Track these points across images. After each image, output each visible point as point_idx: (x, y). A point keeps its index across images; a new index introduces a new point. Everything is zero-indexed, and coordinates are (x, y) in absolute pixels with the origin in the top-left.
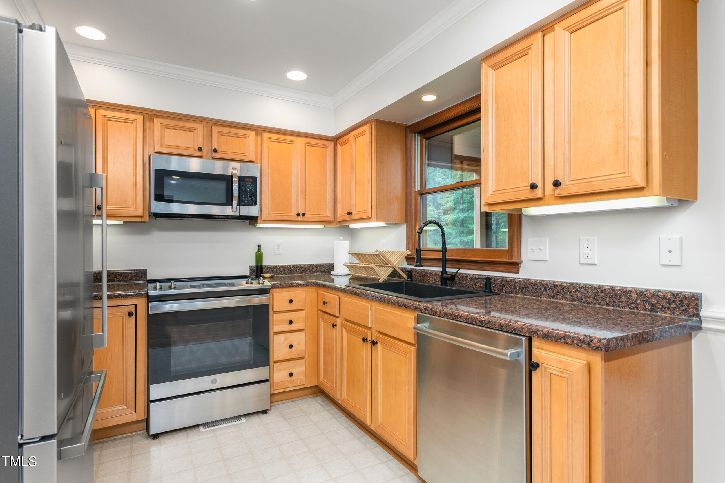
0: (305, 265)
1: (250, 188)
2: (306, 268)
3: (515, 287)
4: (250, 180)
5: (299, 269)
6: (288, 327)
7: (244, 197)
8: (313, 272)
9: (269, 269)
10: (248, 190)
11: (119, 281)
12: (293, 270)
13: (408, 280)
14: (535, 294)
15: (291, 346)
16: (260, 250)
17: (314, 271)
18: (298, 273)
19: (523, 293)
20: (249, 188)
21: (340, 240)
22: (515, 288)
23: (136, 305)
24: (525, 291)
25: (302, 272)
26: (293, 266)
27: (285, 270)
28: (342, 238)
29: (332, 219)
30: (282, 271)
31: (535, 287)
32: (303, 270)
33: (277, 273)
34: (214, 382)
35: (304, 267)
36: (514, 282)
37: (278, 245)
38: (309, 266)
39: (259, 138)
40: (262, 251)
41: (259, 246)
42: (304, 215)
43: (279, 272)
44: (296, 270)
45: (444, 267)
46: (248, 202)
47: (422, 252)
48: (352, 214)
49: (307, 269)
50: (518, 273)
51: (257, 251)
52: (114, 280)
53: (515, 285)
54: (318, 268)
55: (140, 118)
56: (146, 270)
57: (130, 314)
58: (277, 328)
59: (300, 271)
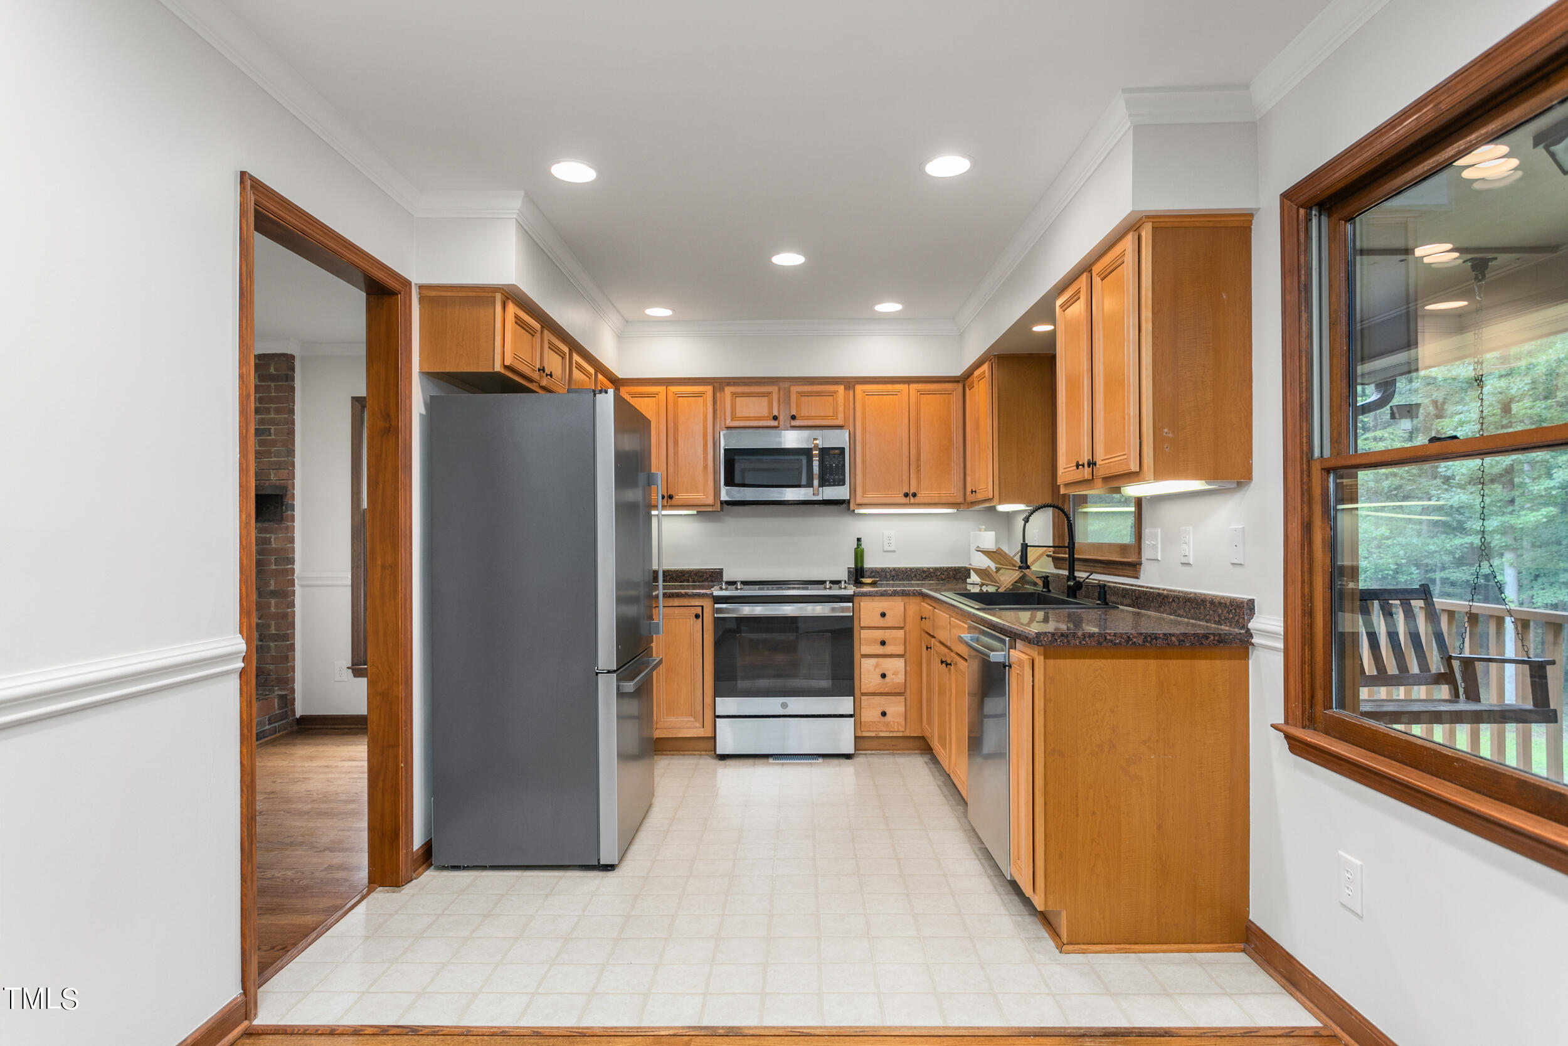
0: (929, 569)
1: (836, 463)
3: (1132, 597)
4: (837, 451)
5: (920, 574)
6: (880, 650)
7: (828, 475)
8: (943, 580)
9: (877, 572)
10: (834, 465)
11: (694, 582)
12: (910, 575)
13: (1044, 590)
15: (884, 676)
16: (861, 545)
17: (943, 577)
18: (918, 580)
20: (834, 463)
21: (980, 530)
22: (1132, 599)
23: (702, 607)
24: (1138, 604)
25: (925, 578)
26: (911, 569)
27: (898, 575)
28: (984, 527)
29: (961, 500)
30: (894, 576)
32: (926, 576)
33: (887, 578)
34: (784, 706)
35: (928, 571)
36: (1131, 590)
37: (889, 538)
38: (936, 569)
39: (851, 393)
40: (863, 546)
41: (859, 540)
42: (914, 495)
43: (890, 577)
44: (915, 576)
45: (1072, 570)
46: (834, 482)
47: (1029, 548)
48: (975, 492)
49: (932, 575)
50: (1137, 578)
51: (856, 546)
53: (1132, 594)
54: (950, 571)
56: (722, 569)
57: (697, 616)
58: (865, 650)
59: (922, 577)
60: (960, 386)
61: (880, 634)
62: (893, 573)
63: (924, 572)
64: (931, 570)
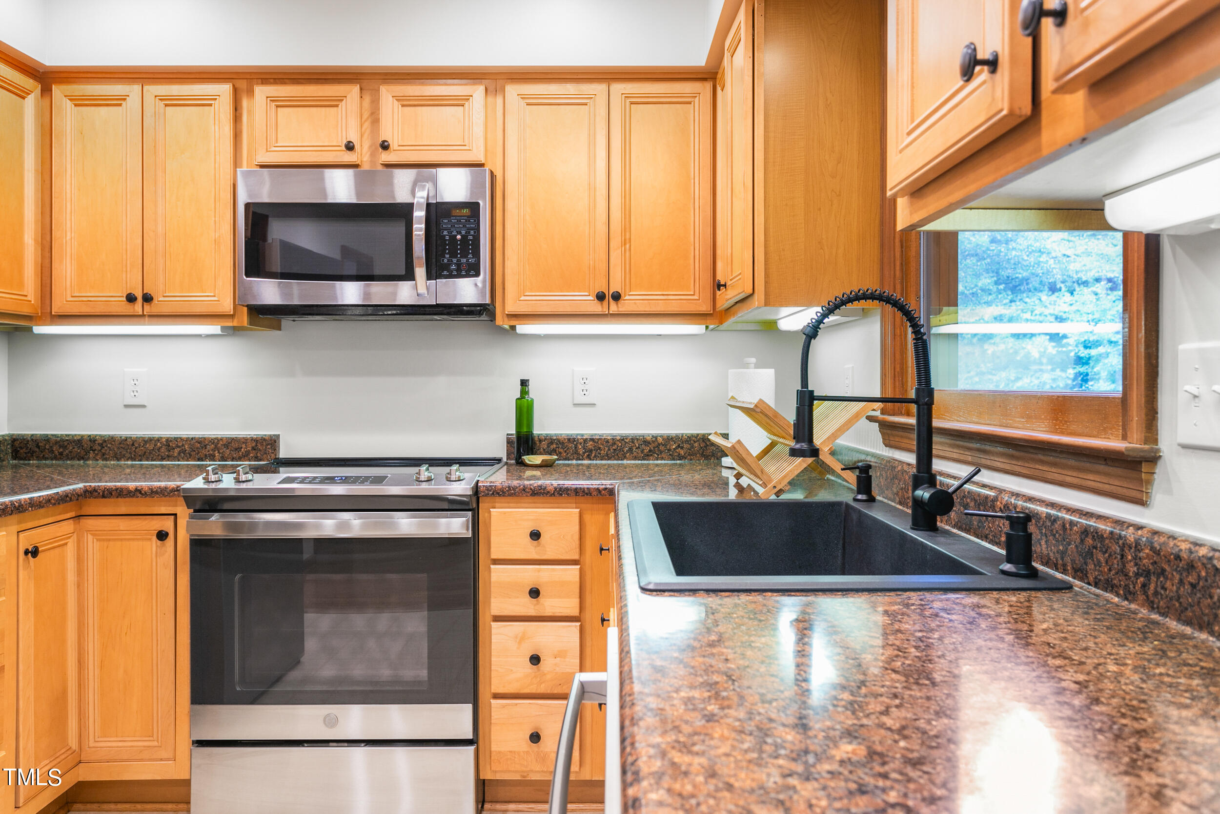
0: (655, 437)
1: (463, 232)
2: (659, 444)
3: (1124, 566)
4: (466, 211)
5: (639, 448)
6: (527, 607)
7: (447, 256)
8: (681, 458)
9: (557, 444)
10: (459, 237)
12: (621, 450)
13: (860, 497)
14: (1189, 613)
15: (535, 660)
16: (527, 393)
17: (682, 452)
18: (635, 458)
19: (1147, 596)
20: (459, 233)
21: (746, 366)
22: (1123, 572)
23: (175, 515)
24: (1156, 593)
25: (648, 455)
26: (623, 439)
27: (599, 448)
28: (753, 360)
29: (705, 308)
30: (591, 451)
31: (1190, 579)
32: (650, 451)
33: (578, 454)
34: (332, 722)
35: (653, 442)
36: (1121, 542)
37: (584, 380)
38: (669, 439)
39: (499, 100)
40: (532, 395)
41: (524, 383)
42: (617, 297)
43: (584, 453)
44: (631, 450)
45: (925, 456)
46: (459, 269)
48: (725, 286)
49: (662, 448)
50: (1141, 503)
51: (519, 396)
52: (214, 456)
53: (1122, 556)
54: (696, 445)
55: (224, 90)
56: (279, 436)
57: (162, 536)
58: (499, 604)
59: (642, 452)
60: (708, 86)
61: (529, 575)
62: (590, 445)
63: (646, 442)
64: (660, 440)
